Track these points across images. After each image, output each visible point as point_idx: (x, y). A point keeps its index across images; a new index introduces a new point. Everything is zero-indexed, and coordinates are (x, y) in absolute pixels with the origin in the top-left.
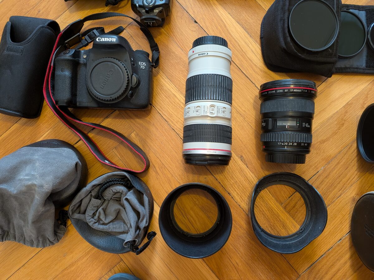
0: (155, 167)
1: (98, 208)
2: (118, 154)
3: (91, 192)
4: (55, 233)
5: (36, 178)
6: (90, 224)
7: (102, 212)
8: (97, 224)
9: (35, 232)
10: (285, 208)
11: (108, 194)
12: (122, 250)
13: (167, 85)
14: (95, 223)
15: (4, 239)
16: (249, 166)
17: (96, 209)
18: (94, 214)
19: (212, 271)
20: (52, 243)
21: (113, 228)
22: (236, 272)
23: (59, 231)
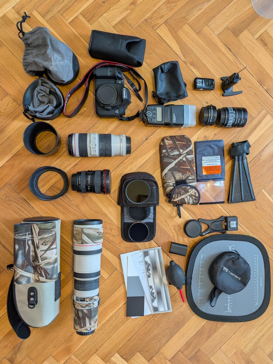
0: (69, 120)
1: (45, 92)
2: (74, 101)
3: (52, 88)
4: (30, 71)
5: (55, 63)
6: (36, 89)
7: (43, 94)
8: (37, 92)
9: (30, 61)
10: (52, 186)
11: (52, 97)
12: (24, 105)
13: (113, 126)
14: (37, 91)
15: (26, 45)
16: (72, 168)
17: (44, 91)
18: (42, 90)
19: (18, 151)
20: (25, 69)
21: (36, 100)
22: (18, 163)
23: (32, 73)
